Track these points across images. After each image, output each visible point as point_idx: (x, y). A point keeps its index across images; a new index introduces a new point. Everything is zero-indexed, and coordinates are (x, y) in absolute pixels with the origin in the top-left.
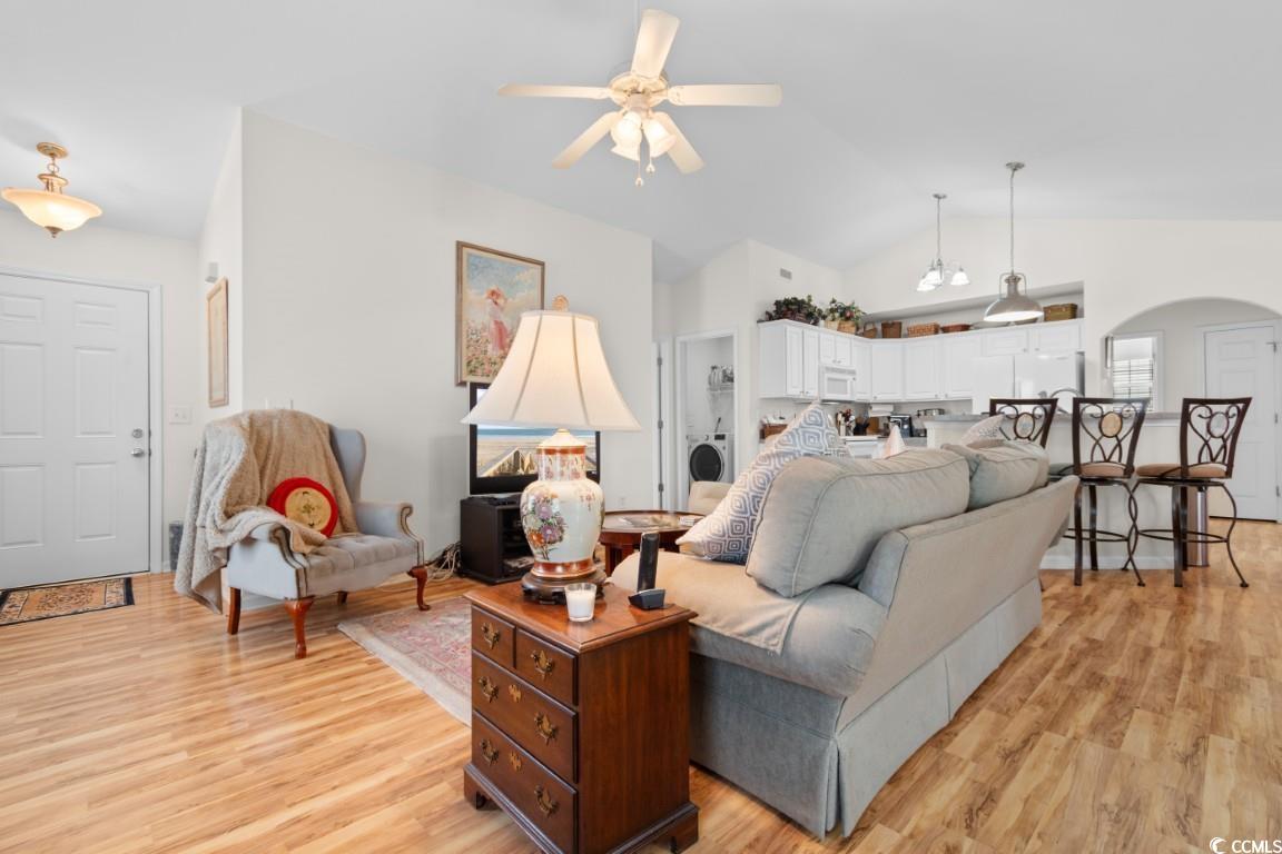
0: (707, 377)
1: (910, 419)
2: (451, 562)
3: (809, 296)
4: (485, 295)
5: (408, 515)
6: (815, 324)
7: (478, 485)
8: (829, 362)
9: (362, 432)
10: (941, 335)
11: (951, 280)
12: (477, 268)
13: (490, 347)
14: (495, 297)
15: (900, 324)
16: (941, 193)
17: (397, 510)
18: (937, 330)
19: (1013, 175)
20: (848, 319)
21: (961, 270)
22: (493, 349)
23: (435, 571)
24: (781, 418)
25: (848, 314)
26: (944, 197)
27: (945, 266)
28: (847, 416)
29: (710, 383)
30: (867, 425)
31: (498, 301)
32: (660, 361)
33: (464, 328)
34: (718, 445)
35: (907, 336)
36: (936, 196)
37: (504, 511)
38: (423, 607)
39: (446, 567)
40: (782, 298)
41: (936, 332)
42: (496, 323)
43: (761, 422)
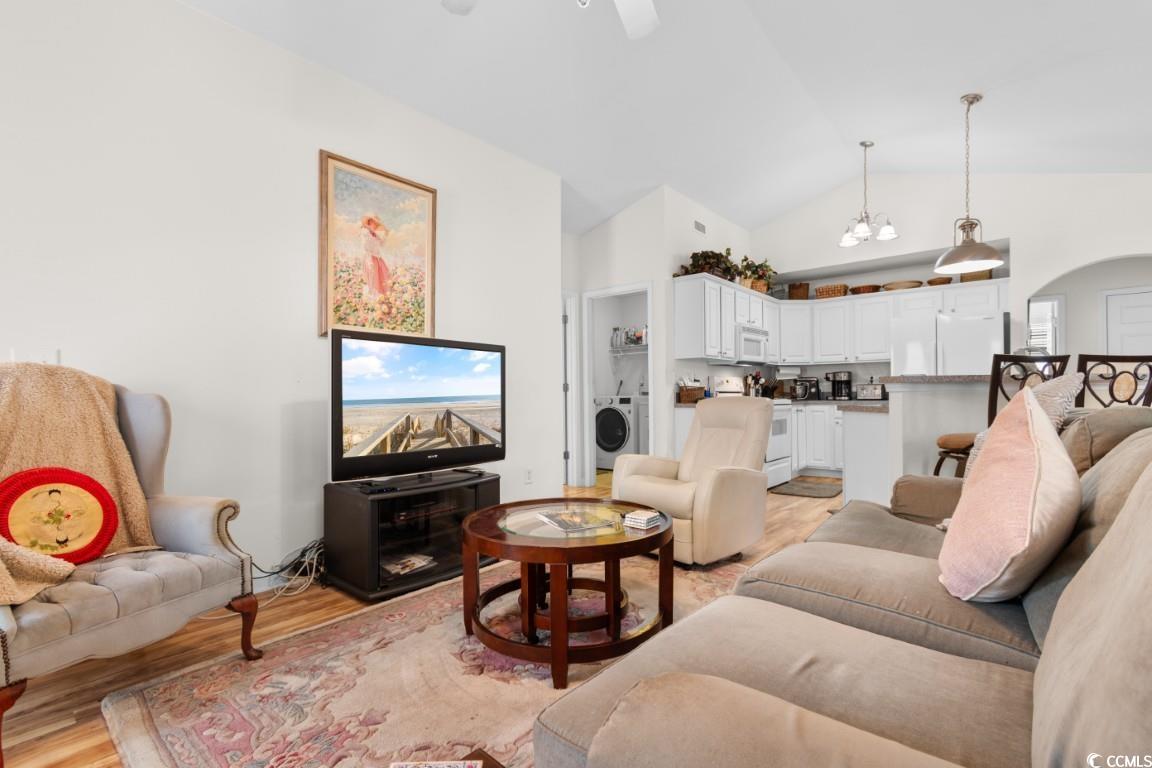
0: (609, 338)
1: (817, 382)
2: (311, 565)
3: (728, 250)
4: (360, 223)
5: (229, 518)
6: (732, 279)
7: (345, 468)
8: (743, 321)
9: (165, 396)
10: (850, 297)
11: (878, 234)
12: (347, 187)
13: (366, 289)
14: (372, 227)
15: (808, 285)
16: (868, 141)
17: (212, 511)
18: (845, 291)
19: (968, 110)
20: (760, 277)
21: (889, 224)
22: (370, 292)
23: (289, 580)
24: (695, 380)
25: (761, 273)
26: (872, 144)
27: (872, 220)
28: (756, 379)
29: (612, 345)
30: (775, 388)
31: (377, 232)
32: (565, 319)
33: (331, 263)
34: (623, 409)
35: (813, 298)
36: (863, 144)
37: (379, 501)
38: (250, 654)
39: (304, 573)
40: (699, 250)
41: (845, 294)
42: (374, 259)
43: (678, 384)
